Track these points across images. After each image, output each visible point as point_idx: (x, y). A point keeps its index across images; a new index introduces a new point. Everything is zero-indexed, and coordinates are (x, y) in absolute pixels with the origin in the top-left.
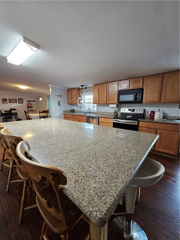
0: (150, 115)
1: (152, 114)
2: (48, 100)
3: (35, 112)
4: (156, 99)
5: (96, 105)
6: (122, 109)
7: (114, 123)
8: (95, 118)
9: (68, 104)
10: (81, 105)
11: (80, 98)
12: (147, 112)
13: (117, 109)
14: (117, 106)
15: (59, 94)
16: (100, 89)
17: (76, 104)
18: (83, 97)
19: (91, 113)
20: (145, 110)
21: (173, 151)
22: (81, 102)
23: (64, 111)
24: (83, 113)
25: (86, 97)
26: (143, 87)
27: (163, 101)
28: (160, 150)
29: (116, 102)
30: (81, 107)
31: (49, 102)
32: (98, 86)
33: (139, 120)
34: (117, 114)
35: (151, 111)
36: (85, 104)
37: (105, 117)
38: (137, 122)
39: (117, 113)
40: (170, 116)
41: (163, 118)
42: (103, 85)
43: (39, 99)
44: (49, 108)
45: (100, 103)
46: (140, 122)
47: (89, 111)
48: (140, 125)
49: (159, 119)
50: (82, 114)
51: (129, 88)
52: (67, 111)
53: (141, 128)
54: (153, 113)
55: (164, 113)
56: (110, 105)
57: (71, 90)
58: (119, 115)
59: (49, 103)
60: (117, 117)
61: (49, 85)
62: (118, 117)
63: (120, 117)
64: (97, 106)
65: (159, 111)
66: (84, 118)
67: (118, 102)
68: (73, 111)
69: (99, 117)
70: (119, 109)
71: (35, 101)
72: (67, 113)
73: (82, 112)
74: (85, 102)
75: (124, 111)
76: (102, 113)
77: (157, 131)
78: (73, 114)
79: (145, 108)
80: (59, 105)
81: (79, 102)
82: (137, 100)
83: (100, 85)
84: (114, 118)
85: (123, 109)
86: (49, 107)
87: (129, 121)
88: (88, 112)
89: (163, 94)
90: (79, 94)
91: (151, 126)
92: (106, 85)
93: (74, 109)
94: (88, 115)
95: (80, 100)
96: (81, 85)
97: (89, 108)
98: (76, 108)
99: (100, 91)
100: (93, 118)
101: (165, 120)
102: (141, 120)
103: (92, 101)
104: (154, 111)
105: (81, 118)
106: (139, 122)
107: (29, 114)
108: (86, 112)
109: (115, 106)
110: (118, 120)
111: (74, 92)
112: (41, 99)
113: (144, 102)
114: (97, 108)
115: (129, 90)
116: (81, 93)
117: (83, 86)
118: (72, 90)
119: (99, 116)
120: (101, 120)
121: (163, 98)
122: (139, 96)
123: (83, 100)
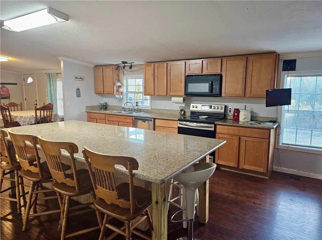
0: (234, 115)
1: (236, 114)
2: (48, 83)
3: (19, 107)
4: (240, 92)
5: (148, 97)
6: (192, 105)
7: (179, 127)
8: (147, 120)
9: (96, 93)
10: (121, 96)
11: (119, 84)
12: (229, 109)
13: (183, 105)
14: (184, 100)
15: (79, 76)
16: (156, 71)
17: (111, 94)
18: (125, 82)
19: (140, 111)
20: (226, 107)
21: (261, 167)
22: (121, 90)
23: (87, 107)
24: (125, 111)
25: (131, 82)
26: (221, 72)
27: (248, 94)
28: (246, 167)
29: (183, 93)
30: (121, 100)
31: (52, 87)
32: (153, 65)
33: (216, 123)
34: (184, 114)
35: (235, 109)
36: (130, 95)
37: (165, 118)
38: (213, 125)
39: (185, 111)
40: (260, 117)
41: (251, 121)
42: (161, 64)
43: (25, 80)
44: (51, 99)
45: (157, 93)
46: (218, 126)
47: (136, 108)
48: (218, 130)
49: (244, 120)
50: (123, 112)
51: (202, 73)
52: (93, 107)
53: (220, 135)
54: (237, 111)
55: (252, 112)
56: (174, 99)
57: (101, 68)
58: (188, 114)
59: (51, 90)
60: (184, 118)
61: (60, 58)
62: (186, 119)
63: (189, 118)
64: (151, 99)
65: (245, 109)
66: (127, 121)
67: (185, 94)
68: (105, 107)
69: (155, 119)
70: (188, 105)
71: (16, 84)
72: (94, 110)
73: (123, 108)
74: (129, 90)
75: (195, 109)
76: (160, 112)
77: (241, 139)
78: (105, 112)
79: (226, 104)
80: (79, 95)
81: (118, 91)
82: (214, 92)
83: (156, 65)
84: (179, 120)
85: (195, 105)
86: (51, 97)
87: (202, 124)
88: (135, 110)
89: (248, 85)
90: (118, 75)
91: (232, 132)
92: (166, 65)
93: (106, 103)
94: (134, 114)
95: (119, 87)
96: (122, 62)
97: (137, 102)
98: (110, 101)
99: (156, 74)
100: (144, 120)
101: (253, 122)
102: (218, 123)
103: (141, 89)
104: (238, 109)
105: (123, 120)
106: (215, 125)
107: (12, 113)
108: (132, 110)
109: (181, 99)
110: (184, 123)
111: (109, 72)
112: (30, 80)
113: (223, 94)
114: (151, 103)
115: (202, 75)
116: (121, 75)
117: (126, 63)
118: (104, 68)
119: (155, 117)
120: (158, 123)
121: (248, 90)
122: (216, 87)
123: (125, 88)
